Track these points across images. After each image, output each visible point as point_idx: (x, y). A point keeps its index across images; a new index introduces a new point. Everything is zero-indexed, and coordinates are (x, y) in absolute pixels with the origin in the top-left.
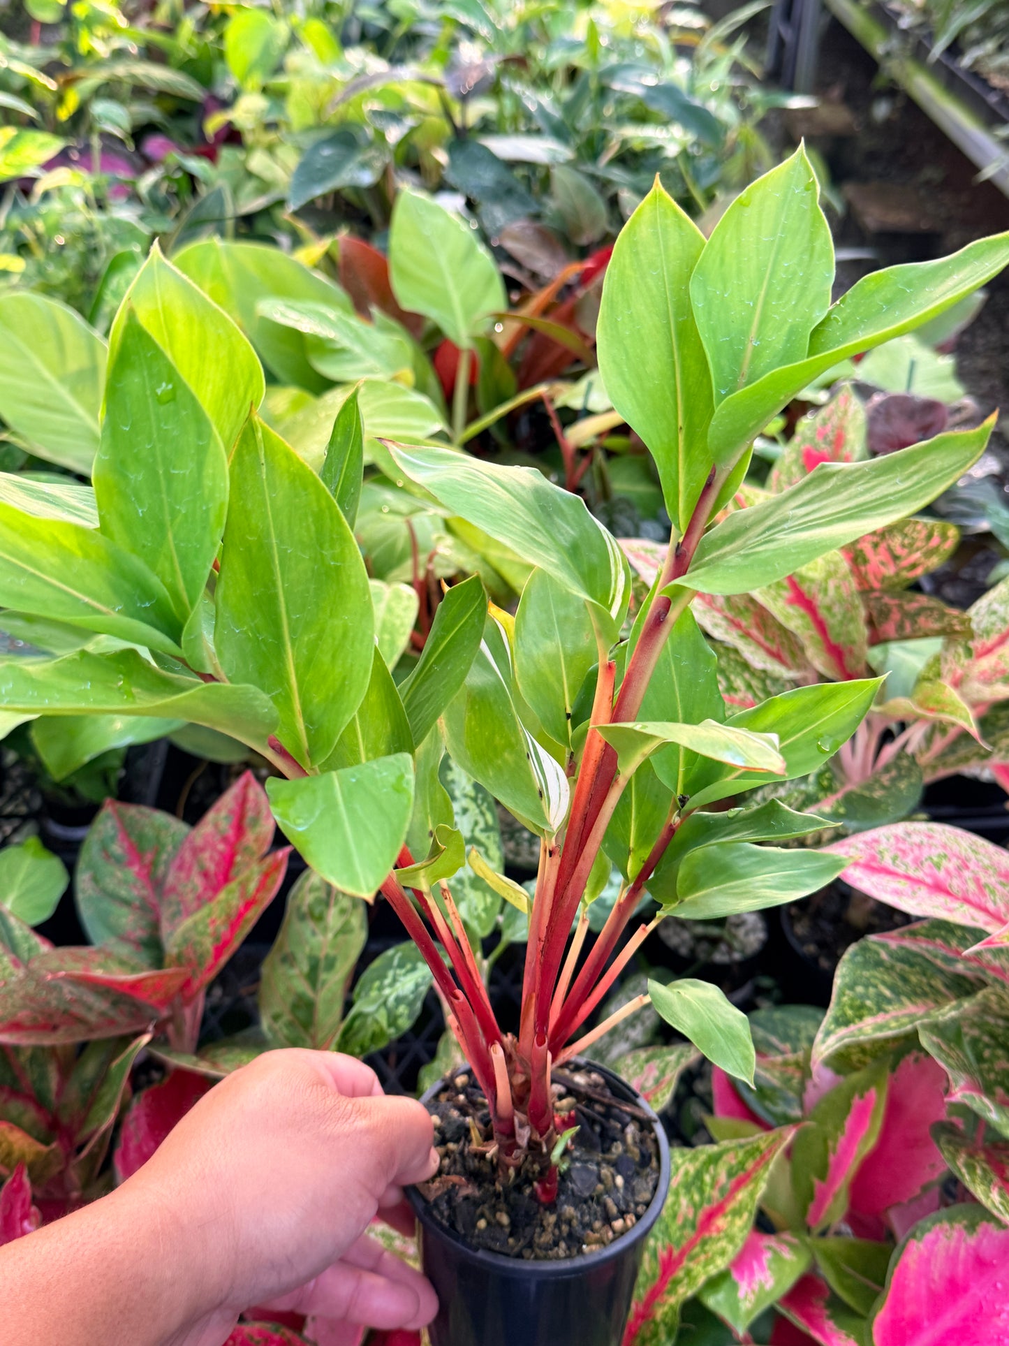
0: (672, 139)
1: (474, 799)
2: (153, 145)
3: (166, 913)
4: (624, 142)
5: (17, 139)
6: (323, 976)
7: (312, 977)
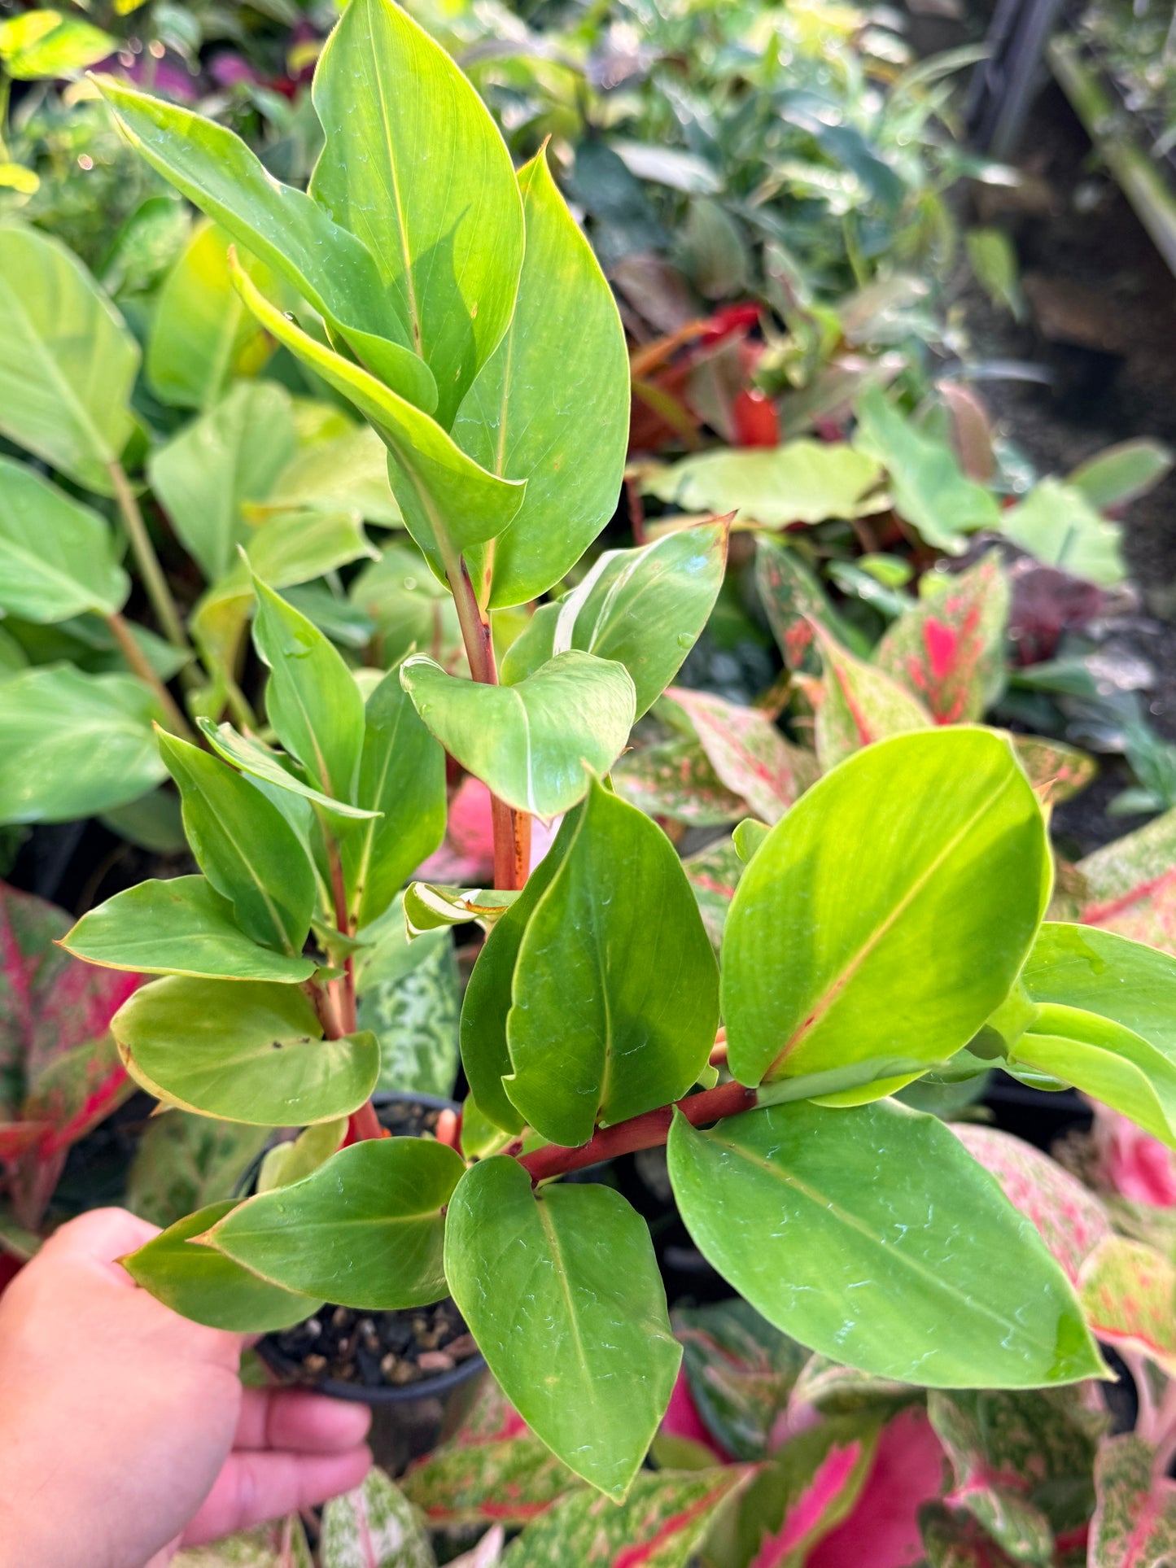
0: (841, 193)
1: (436, 980)
2: (225, 66)
3: (39, 1039)
4: (786, 184)
5: (59, 29)
6: (216, 1161)
7: (203, 1159)
